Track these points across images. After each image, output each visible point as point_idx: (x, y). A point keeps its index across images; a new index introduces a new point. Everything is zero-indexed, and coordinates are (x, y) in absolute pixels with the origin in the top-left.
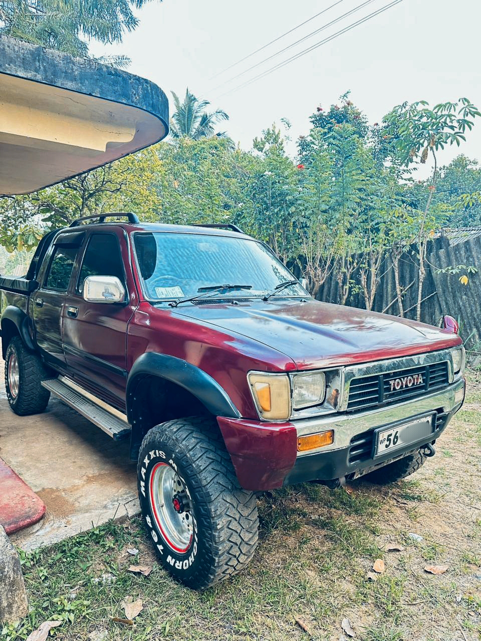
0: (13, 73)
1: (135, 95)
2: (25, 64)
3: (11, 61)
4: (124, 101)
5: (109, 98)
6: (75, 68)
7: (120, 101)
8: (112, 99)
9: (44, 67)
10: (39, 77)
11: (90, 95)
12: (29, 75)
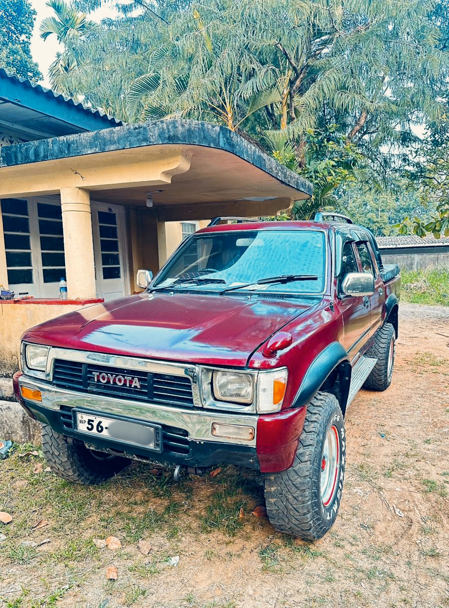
0: (86, 153)
1: (152, 136)
2: (91, 145)
3: (85, 147)
4: (144, 144)
5: (135, 146)
6: (115, 135)
7: (142, 145)
8: (137, 146)
9: (99, 142)
10: (97, 150)
11: (124, 148)
12: (93, 151)
